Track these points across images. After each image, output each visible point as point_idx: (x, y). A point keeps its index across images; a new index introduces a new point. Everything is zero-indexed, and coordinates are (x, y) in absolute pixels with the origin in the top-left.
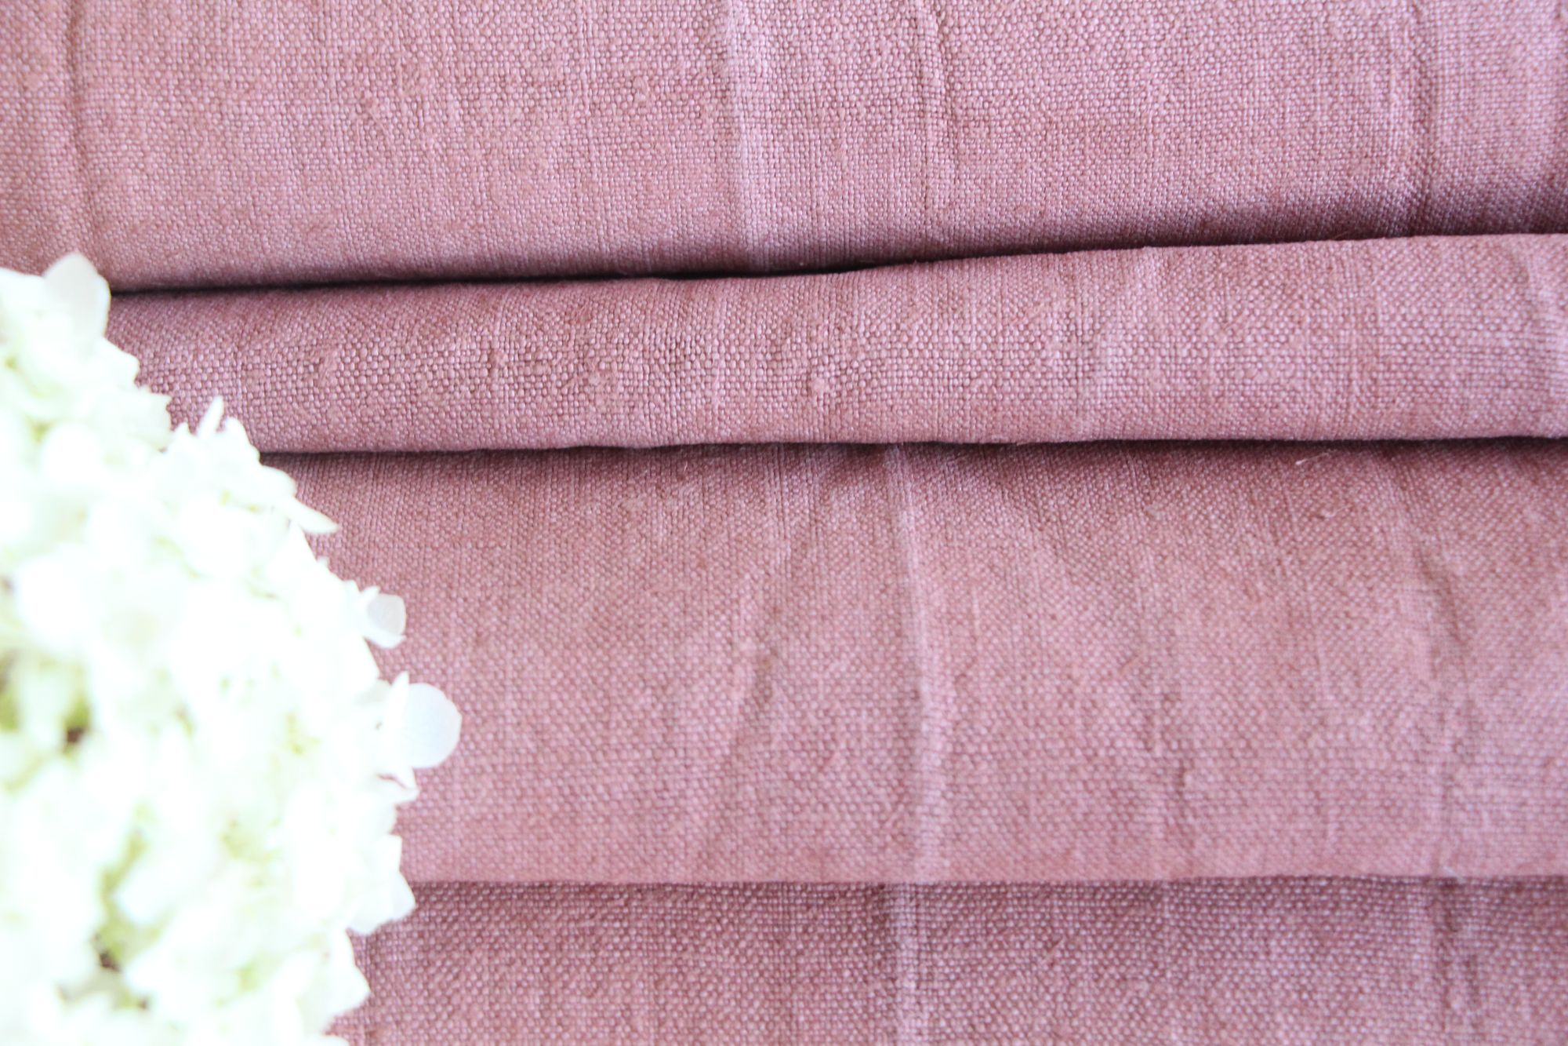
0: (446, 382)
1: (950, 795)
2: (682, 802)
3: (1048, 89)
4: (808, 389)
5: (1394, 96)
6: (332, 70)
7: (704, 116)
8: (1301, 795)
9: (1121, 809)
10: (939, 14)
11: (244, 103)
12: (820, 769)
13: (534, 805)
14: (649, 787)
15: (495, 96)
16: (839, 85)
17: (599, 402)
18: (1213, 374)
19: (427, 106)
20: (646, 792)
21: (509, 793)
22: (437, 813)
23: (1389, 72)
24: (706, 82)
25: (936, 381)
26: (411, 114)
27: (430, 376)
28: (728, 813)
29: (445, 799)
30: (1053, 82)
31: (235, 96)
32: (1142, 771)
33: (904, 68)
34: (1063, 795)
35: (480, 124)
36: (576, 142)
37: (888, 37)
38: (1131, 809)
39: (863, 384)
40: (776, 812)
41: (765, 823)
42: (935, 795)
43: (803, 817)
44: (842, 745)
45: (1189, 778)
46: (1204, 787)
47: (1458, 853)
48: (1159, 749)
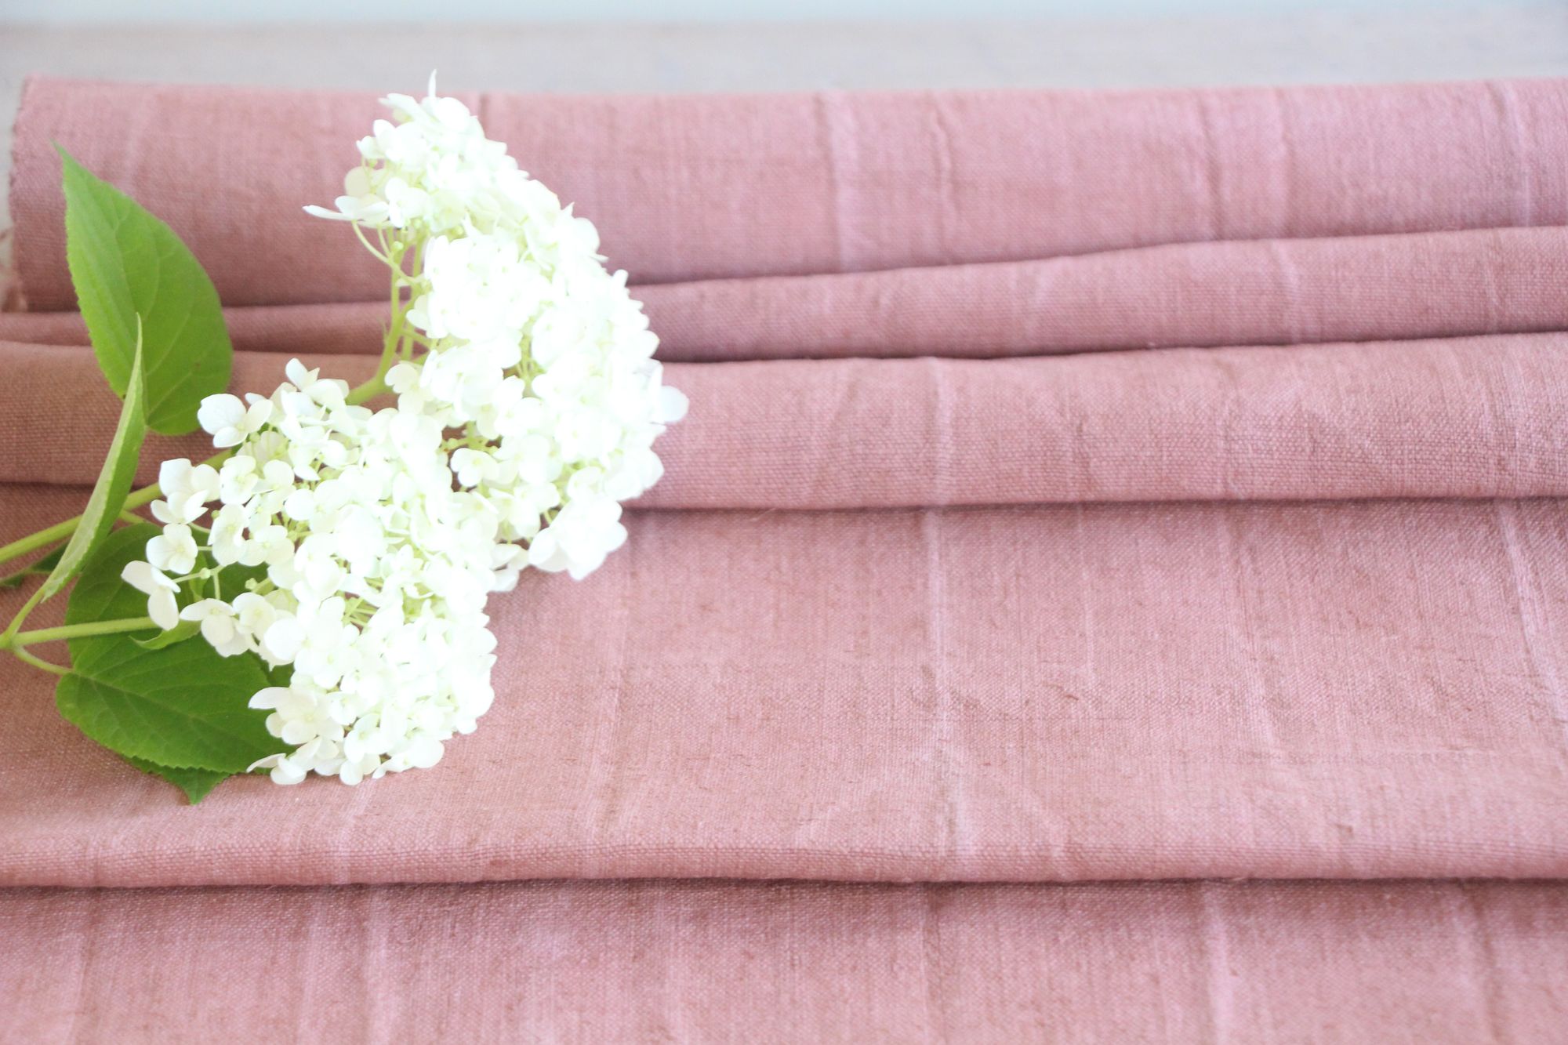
0: (678, 307)
1: (955, 438)
2: (808, 443)
3: (1007, 167)
4: (877, 302)
5: (1196, 175)
6: (620, 153)
7: (820, 179)
8: (1147, 436)
9: (1049, 444)
10: (947, 132)
12: (884, 426)
13: (728, 444)
14: (790, 434)
15: (707, 167)
17: (761, 312)
18: (1099, 290)
19: (670, 171)
20: (788, 437)
21: (714, 438)
22: (675, 449)
23: (1193, 161)
24: (821, 162)
25: (947, 297)
26: (661, 175)
27: (669, 304)
28: (833, 450)
29: (679, 441)
30: (1009, 164)
32: (1060, 425)
33: (928, 156)
34: (1016, 437)
37: (919, 142)
38: (1054, 444)
40: (859, 449)
41: (853, 455)
42: (946, 438)
43: (874, 452)
44: (896, 415)
45: (1085, 428)
46: (1094, 432)
47: (1237, 473)
48: (1068, 416)
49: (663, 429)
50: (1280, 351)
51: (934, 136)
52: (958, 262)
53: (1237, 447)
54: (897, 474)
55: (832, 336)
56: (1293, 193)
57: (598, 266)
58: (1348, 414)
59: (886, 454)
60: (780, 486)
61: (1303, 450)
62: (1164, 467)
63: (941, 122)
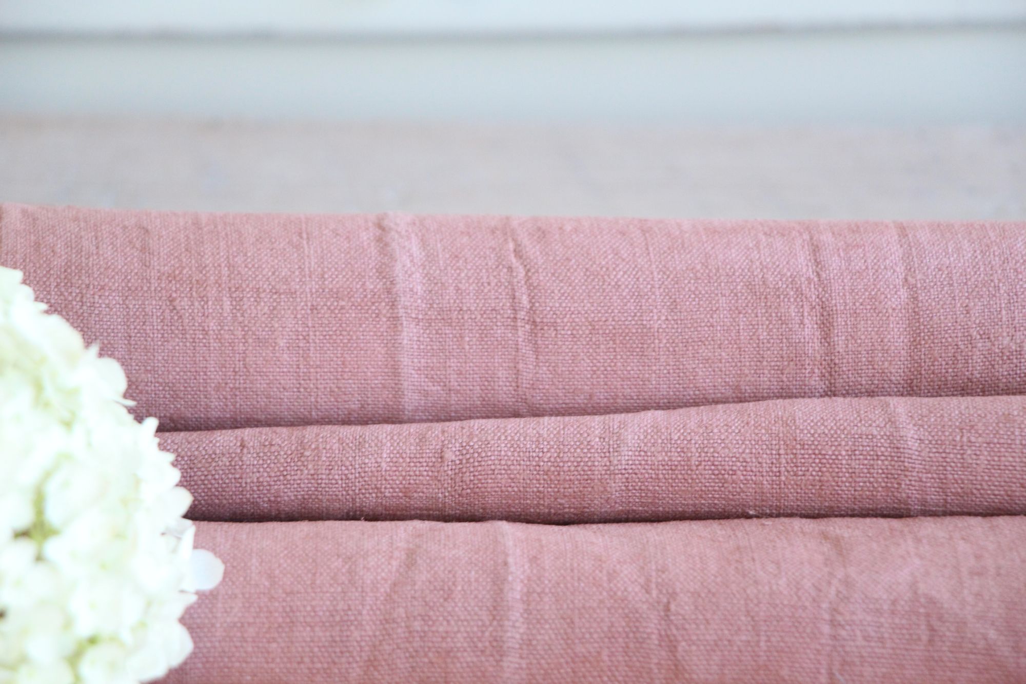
0: (213, 456)
1: (526, 615)
2: (359, 618)
3: (593, 308)
4: (441, 457)
5: (806, 321)
6: (153, 281)
7: (381, 316)
8: (743, 618)
9: (631, 624)
10: (525, 266)
11: (97, 297)
12: (445, 600)
13: (267, 618)
14: (339, 608)
15: (252, 299)
16: (464, 301)
17: (310, 466)
18: (693, 450)
19: (210, 303)
20: (337, 611)
21: (252, 610)
22: (206, 621)
23: (802, 306)
24: (383, 296)
25: (521, 454)
26: (200, 307)
27: (204, 453)
28: (387, 626)
29: (212, 612)
30: (595, 305)
31: (92, 293)
32: (645, 603)
33: (504, 293)
34: (595, 616)
35: (242, 316)
36: (300, 329)
37: (495, 276)
38: (637, 624)
39: (476, 455)
40: (417, 625)
41: (410, 632)
42: (516, 615)
43: (434, 629)
44: (459, 588)
45: (673, 607)
46: (682, 612)
47: (844, 663)
48: (654, 593)
49: (193, 599)
50: (895, 523)
51: (510, 269)
52: (537, 412)
53: (843, 633)
54: (459, 654)
55: (390, 494)
56: (915, 343)
57: (125, 411)
58: (970, 599)
59: (447, 632)
60: (326, 666)
61: (919, 639)
62: (762, 654)
63: (518, 253)
